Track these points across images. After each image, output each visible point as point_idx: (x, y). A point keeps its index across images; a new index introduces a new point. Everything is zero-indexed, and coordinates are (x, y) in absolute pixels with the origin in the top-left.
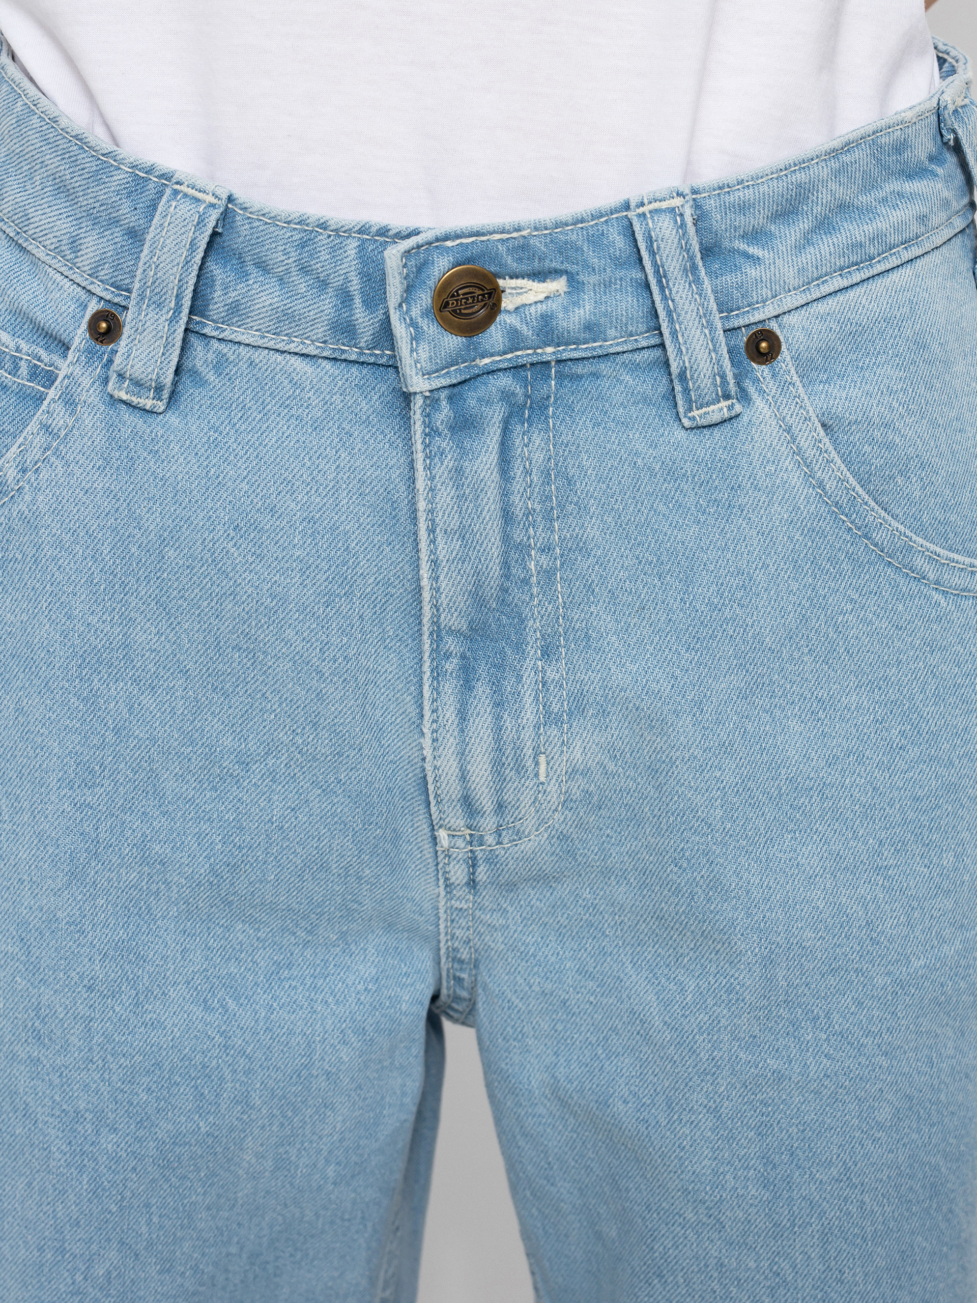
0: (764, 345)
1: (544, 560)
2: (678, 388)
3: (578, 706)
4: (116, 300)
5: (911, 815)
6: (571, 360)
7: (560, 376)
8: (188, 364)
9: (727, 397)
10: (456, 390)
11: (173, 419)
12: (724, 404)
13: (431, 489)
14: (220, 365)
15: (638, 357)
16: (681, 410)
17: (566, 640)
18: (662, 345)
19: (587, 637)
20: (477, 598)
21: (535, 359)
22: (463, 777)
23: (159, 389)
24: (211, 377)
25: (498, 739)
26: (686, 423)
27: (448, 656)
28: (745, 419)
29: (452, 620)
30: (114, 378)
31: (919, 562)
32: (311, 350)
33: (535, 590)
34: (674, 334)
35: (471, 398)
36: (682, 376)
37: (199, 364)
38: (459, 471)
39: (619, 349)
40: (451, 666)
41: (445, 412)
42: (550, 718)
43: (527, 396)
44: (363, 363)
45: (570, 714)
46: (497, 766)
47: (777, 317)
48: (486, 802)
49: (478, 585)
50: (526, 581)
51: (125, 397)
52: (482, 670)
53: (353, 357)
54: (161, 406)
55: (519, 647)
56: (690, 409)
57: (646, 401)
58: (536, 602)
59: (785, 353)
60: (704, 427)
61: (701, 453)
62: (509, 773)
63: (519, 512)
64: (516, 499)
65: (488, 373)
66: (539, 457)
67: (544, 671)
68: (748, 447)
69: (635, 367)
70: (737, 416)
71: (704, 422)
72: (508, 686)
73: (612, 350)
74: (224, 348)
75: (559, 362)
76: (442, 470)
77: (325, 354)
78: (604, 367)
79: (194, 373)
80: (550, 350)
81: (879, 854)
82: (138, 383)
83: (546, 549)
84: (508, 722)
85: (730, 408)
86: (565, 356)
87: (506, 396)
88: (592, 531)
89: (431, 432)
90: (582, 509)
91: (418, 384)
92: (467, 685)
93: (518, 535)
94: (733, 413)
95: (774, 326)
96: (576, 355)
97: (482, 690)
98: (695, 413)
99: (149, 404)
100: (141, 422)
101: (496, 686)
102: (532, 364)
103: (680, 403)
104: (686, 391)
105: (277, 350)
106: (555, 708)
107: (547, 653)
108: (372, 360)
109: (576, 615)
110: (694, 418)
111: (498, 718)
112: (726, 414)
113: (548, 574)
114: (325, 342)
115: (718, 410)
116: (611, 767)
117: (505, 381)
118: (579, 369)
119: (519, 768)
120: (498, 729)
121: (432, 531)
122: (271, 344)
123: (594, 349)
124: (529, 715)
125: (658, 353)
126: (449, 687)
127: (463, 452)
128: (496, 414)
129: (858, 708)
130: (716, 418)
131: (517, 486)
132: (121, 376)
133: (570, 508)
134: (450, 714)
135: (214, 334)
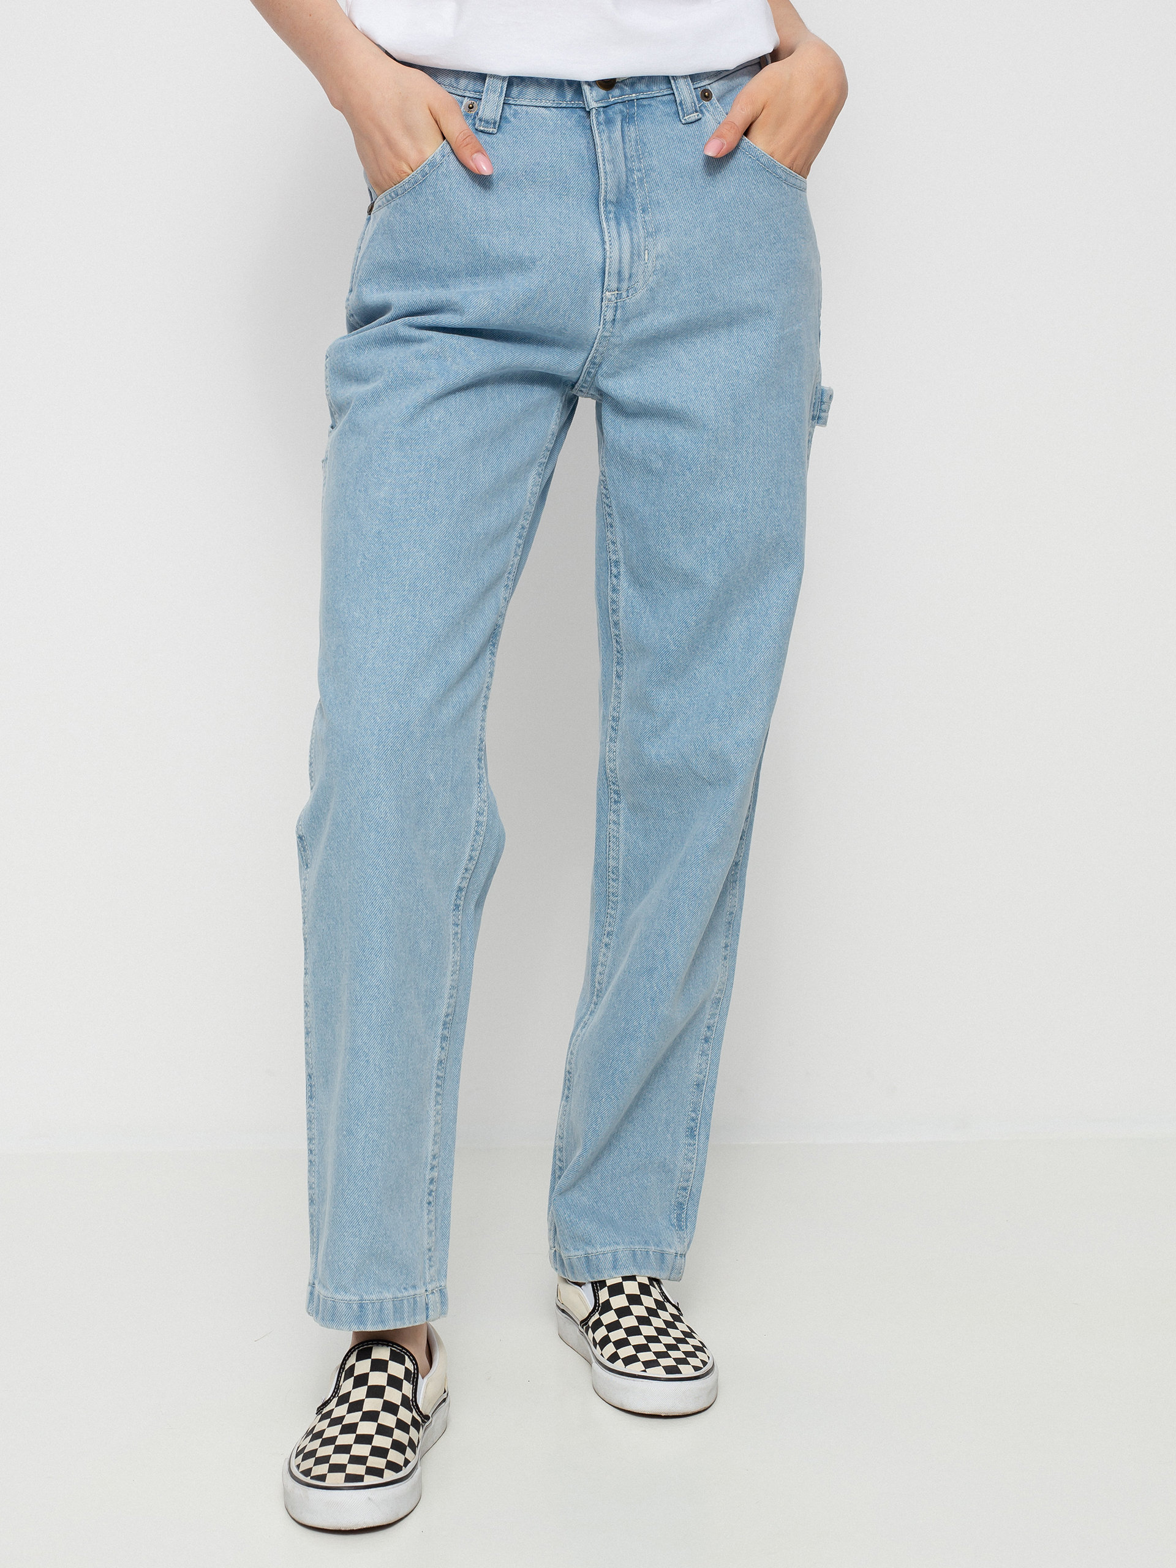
0: (706, 94)
1: (639, 174)
2: (679, 108)
3: (657, 231)
4: (475, 96)
5: (779, 271)
6: (641, 99)
7: (638, 106)
8: (504, 115)
9: (696, 112)
10: (605, 109)
11: (499, 135)
12: (696, 114)
13: (602, 144)
14: (515, 115)
15: (665, 98)
16: (681, 117)
17: (650, 205)
18: (673, 94)
19: (658, 203)
20: (619, 191)
21: (629, 99)
22: (620, 262)
23: (495, 123)
24: (512, 119)
25: (632, 243)
26: (683, 121)
27: (610, 212)
28: (703, 120)
29: (611, 197)
30: (478, 122)
31: (779, 171)
32: (549, 104)
33: (637, 187)
34: (677, 88)
35: (610, 112)
36: (681, 103)
37: (508, 115)
38: (609, 138)
39: (657, 95)
40: (611, 216)
41: (602, 117)
42: (649, 235)
43: (628, 113)
44: (568, 107)
45: (655, 232)
46: (632, 254)
47: (709, 84)
48: (626, 275)
49: (619, 183)
50: (634, 184)
51: (482, 129)
52: (622, 218)
53: (564, 105)
54: (495, 131)
55: (634, 210)
56: (684, 116)
57: (668, 114)
58: (638, 191)
59: (714, 97)
60: (689, 123)
61: (689, 133)
62: (635, 258)
63: (629, 156)
64: (627, 150)
65: (614, 104)
66: (633, 135)
67: (644, 217)
68: (706, 130)
69: (663, 103)
70: (700, 119)
71: (690, 120)
72: (633, 223)
73: (655, 95)
74: (516, 108)
75: (637, 99)
76: (605, 136)
77: (554, 106)
78: (653, 102)
79: (506, 118)
80: (634, 95)
81: (771, 285)
82: (487, 122)
83: (639, 170)
84: (635, 236)
85: (698, 115)
86: (640, 97)
87: (621, 112)
88: (655, 162)
89: (599, 124)
90: (650, 154)
91: (593, 105)
92: (618, 224)
93: (629, 166)
94: (699, 118)
95: (709, 87)
96: (642, 96)
97: (624, 225)
98: (686, 118)
99: (491, 130)
100: (488, 138)
101: (628, 223)
102: (628, 101)
103: (681, 114)
104: (683, 109)
105: (536, 106)
106: (650, 230)
107: (644, 211)
108: (571, 105)
109: (652, 194)
110: (686, 119)
111: (631, 235)
112: (697, 118)
113: (641, 180)
114: (554, 101)
115: (694, 116)
116: (671, 253)
117: (621, 106)
118: (645, 102)
119: (639, 256)
120: (632, 239)
121: (604, 160)
122: (534, 104)
123: (649, 94)
124: (642, 233)
125: (671, 97)
126: (613, 223)
127: (610, 132)
128: (619, 118)
129: (759, 227)
130: (693, 119)
131: (627, 146)
132: (481, 120)
133: (646, 154)
134: (614, 233)
135: (513, 103)
